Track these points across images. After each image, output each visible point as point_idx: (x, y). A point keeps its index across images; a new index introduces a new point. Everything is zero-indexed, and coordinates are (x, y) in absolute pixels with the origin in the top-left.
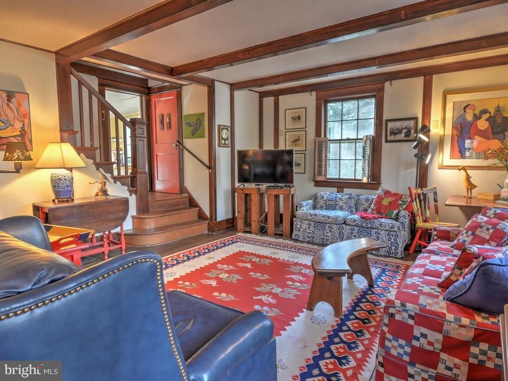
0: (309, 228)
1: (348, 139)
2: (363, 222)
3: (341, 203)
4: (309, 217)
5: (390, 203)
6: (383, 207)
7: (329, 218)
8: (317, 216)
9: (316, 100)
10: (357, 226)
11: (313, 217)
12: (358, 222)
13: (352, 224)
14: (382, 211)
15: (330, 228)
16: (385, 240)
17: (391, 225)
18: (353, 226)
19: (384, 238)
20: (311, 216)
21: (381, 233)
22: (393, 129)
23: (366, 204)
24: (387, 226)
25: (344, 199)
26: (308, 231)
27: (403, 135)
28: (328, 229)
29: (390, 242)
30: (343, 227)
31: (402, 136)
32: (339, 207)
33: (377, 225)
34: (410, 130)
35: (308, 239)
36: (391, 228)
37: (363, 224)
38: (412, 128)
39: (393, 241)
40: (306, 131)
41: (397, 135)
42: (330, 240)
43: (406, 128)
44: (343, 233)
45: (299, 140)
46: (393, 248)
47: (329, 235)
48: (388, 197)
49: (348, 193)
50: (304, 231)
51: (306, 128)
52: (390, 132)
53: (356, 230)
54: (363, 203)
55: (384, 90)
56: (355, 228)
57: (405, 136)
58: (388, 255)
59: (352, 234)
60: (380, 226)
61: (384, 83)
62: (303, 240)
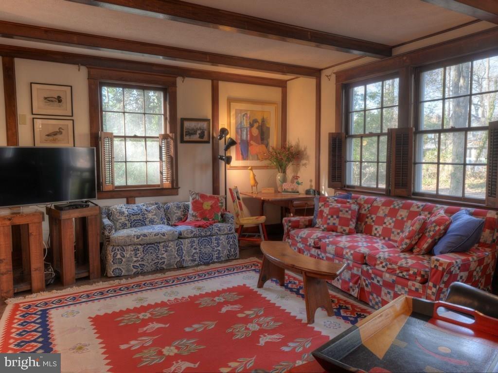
0: (136, 255)
1: (135, 137)
2: (201, 231)
3: (150, 216)
4: (136, 240)
5: (211, 206)
6: (207, 212)
7: (164, 236)
8: (147, 236)
9: (88, 79)
10: (196, 237)
11: (142, 240)
12: (195, 232)
13: (189, 236)
14: (208, 216)
15: (166, 246)
16: (224, 244)
17: (229, 228)
18: (190, 238)
19: (224, 242)
20: (138, 238)
21: (221, 238)
22: (188, 129)
23: (179, 212)
24: (226, 229)
25: (152, 211)
26: (135, 259)
27: (198, 136)
28: (162, 249)
29: (229, 245)
30: (181, 242)
31: (196, 137)
32: (150, 221)
33: (216, 231)
34: (204, 132)
35: (135, 270)
36: (230, 231)
37: (202, 233)
38: (206, 130)
39: (231, 243)
40: (73, 120)
41: (192, 136)
42: (166, 263)
43: (200, 129)
44: (182, 250)
45: (60, 133)
46: (232, 250)
47: (164, 256)
48: (207, 201)
49: (152, 202)
50: (129, 261)
51: (72, 116)
52: (186, 132)
53: (197, 242)
54: (175, 212)
55: (176, 85)
56: (195, 239)
57: (199, 137)
58: (228, 259)
59: (192, 247)
60: (219, 231)
61: (176, 77)
62: (127, 274)
